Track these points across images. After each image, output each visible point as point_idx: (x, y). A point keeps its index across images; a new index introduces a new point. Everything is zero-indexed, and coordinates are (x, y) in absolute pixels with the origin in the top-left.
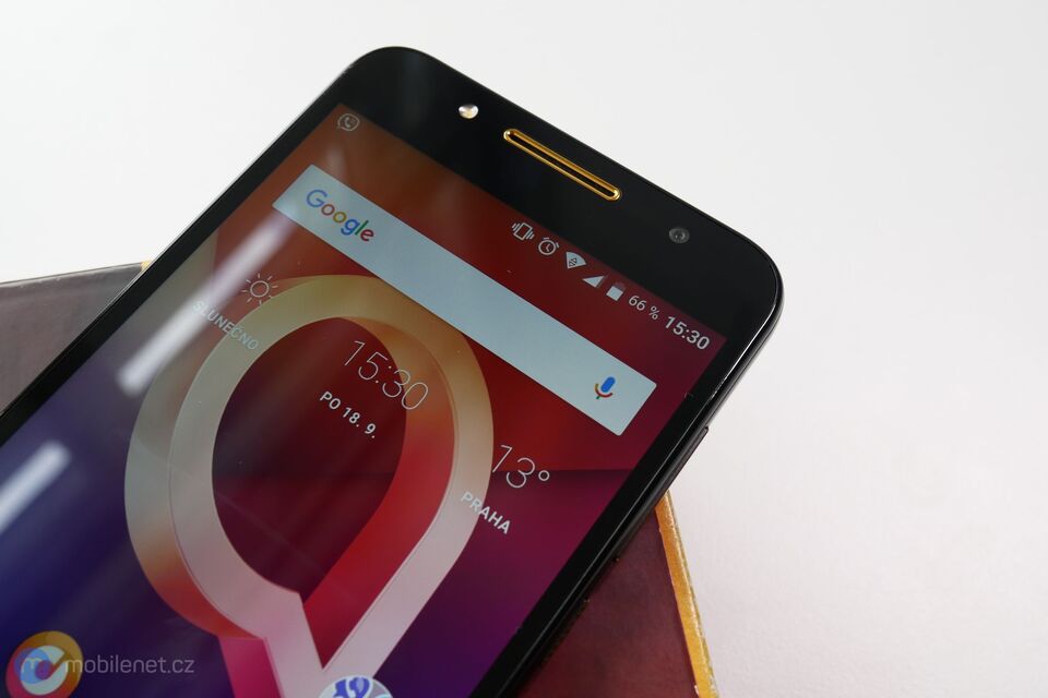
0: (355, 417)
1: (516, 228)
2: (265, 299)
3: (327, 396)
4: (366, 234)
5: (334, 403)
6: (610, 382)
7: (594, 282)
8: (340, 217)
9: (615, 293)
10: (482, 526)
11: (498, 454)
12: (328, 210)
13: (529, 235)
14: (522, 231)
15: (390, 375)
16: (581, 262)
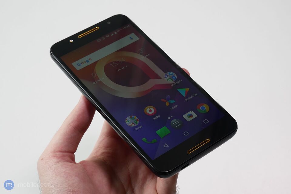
0: (124, 68)
1: (98, 41)
2: (96, 75)
3: (118, 70)
4: (90, 59)
5: (120, 70)
6: (131, 38)
7: (112, 35)
8: (85, 62)
9: (116, 33)
10: (147, 57)
11: (137, 53)
12: (82, 63)
13: (100, 40)
14: (99, 40)
15: (118, 62)
16: (108, 36)
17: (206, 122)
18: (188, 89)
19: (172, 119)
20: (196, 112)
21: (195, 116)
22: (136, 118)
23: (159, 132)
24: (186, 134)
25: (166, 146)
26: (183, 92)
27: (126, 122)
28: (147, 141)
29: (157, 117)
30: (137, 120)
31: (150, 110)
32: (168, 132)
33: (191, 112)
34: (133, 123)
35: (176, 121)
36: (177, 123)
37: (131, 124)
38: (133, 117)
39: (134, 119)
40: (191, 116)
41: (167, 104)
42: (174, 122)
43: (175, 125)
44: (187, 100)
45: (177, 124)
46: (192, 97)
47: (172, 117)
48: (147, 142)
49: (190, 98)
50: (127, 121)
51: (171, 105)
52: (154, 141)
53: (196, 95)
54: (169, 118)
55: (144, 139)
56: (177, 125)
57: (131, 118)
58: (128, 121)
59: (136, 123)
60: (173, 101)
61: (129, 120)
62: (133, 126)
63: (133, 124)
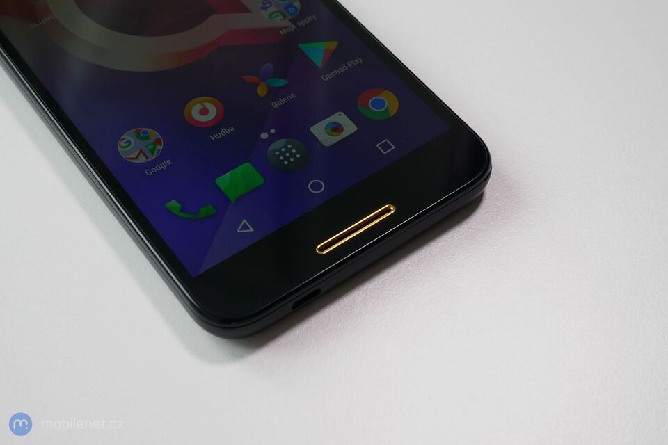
17: (386, 148)
18: (333, 45)
19: (272, 139)
20: (354, 116)
21: (350, 128)
22: (154, 134)
23: (223, 181)
24: (317, 187)
25: (246, 228)
26: (317, 52)
27: (120, 149)
28: (182, 210)
29: (224, 132)
30: (158, 141)
31: (203, 111)
32: (257, 180)
33: (340, 118)
34: (141, 152)
35: (285, 146)
36: (289, 150)
37: (134, 155)
38: (145, 132)
39: (148, 138)
40: (337, 128)
41: (261, 91)
42: (279, 150)
43: (282, 158)
44: (327, 77)
45: (288, 154)
46: (344, 68)
47: (273, 131)
48: (182, 215)
49: (337, 72)
50: (122, 143)
51: (274, 93)
52: (206, 211)
53: (358, 61)
54: (264, 136)
55: (173, 205)
56: (287, 159)
57: (137, 133)
58: (126, 145)
59: (152, 151)
60: (281, 83)
61: (129, 142)
62: (142, 159)
63: (142, 155)
